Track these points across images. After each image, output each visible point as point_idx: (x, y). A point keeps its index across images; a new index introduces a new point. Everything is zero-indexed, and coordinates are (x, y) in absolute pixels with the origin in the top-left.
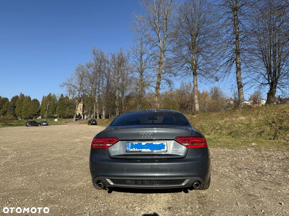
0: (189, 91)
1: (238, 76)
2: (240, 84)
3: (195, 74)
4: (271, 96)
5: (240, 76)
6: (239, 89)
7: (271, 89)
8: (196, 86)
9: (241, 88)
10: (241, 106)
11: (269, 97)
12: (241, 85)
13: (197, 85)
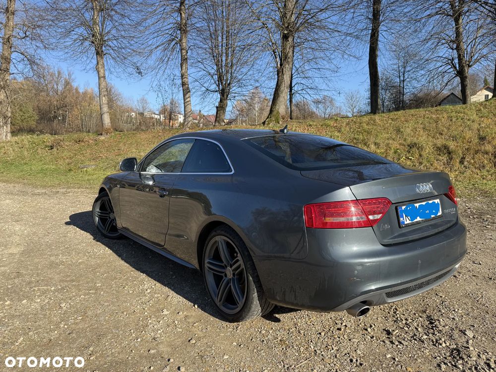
0: (57, 85)
1: (184, 71)
2: (187, 86)
3: (99, 53)
4: (221, 111)
5: (187, 72)
6: (184, 95)
7: (221, 101)
8: (102, 79)
9: (188, 93)
10: (187, 124)
11: (219, 112)
12: (188, 88)
13: (104, 77)
